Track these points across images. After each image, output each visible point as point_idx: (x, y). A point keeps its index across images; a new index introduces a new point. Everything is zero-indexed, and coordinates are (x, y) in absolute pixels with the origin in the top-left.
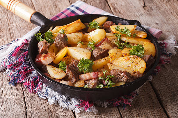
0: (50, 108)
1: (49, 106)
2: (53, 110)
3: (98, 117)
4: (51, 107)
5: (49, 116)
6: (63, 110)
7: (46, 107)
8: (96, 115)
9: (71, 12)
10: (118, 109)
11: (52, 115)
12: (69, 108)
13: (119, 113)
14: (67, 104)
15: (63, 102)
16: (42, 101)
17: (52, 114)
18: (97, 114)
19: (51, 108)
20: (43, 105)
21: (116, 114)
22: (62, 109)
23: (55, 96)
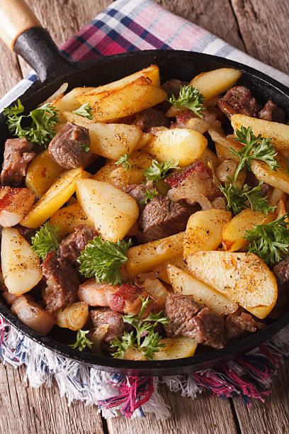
0: (32, 400)
1: (30, 391)
2: (43, 404)
3: (169, 431)
4: (37, 394)
5: (29, 429)
6: (69, 405)
7: (22, 395)
8: (164, 424)
9: (108, 35)
10: (229, 405)
11: (38, 425)
12: (85, 401)
13: (231, 420)
14: (82, 389)
15: (69, 379)
16: (10, 372)
17: (38, 422)
18: (168, 420)
19: (37, 399)
20: (13, 389)
21: (224, 425)
22: (67, 402)
23: (45, 361)
